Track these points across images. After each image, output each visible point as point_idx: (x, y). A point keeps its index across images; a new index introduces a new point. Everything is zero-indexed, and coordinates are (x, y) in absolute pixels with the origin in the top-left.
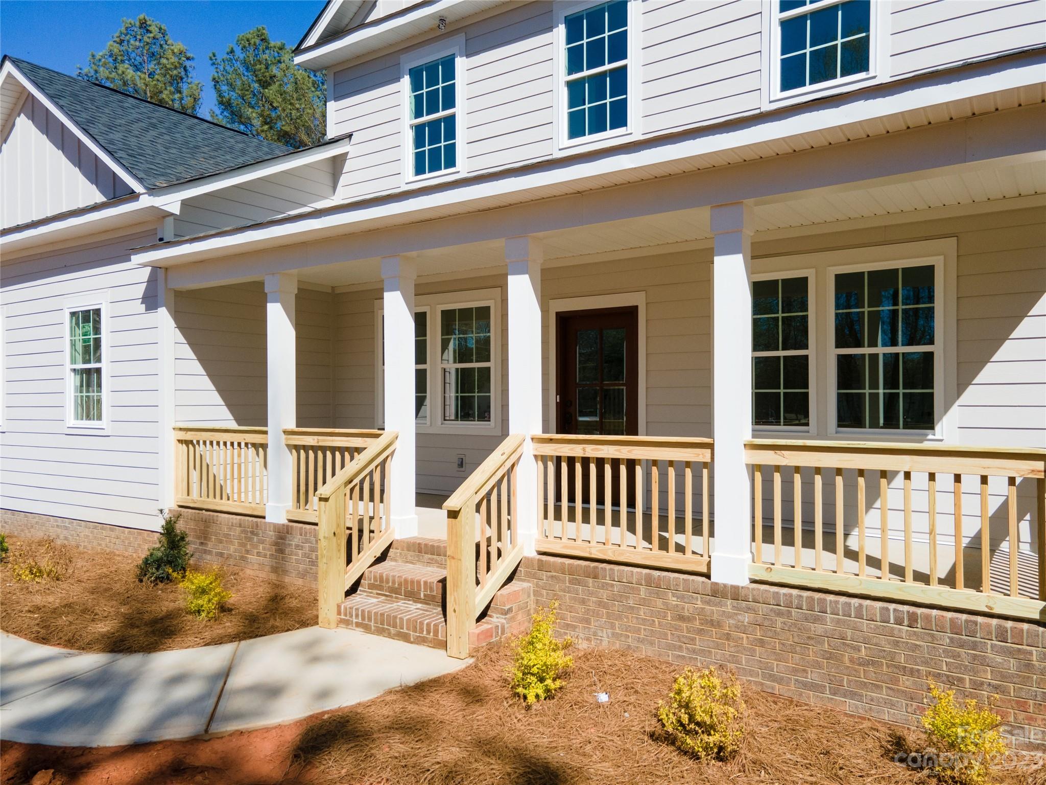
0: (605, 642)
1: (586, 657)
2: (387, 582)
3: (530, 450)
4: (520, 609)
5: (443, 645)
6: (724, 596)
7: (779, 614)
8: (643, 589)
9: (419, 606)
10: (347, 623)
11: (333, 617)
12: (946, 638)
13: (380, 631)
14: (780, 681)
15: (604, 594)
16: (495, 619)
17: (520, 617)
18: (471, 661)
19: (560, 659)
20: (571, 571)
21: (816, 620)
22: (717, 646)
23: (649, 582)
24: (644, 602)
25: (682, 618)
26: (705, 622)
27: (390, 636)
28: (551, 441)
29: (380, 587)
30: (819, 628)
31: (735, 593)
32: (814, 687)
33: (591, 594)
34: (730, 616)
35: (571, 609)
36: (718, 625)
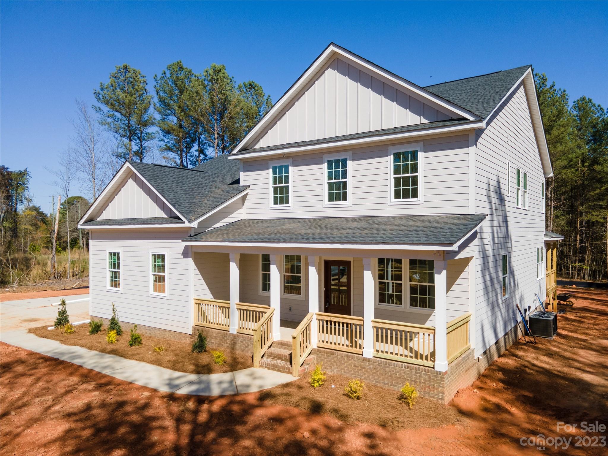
0: (336, 373)
1: (330, 376)
2: (273, 354)
3: (315, 317)
4: (312, 363)
5: (292, 373)
6: (366, 361)
7: (379, 366)
8: (346, 358)
9: (283, 362)
10: (262, 367)
11: (258, 365)
12: (414, 371)
13: (272, 369)
14: (379, 382)
15: (336, 359)
16: (305, 366)
17: (312, 365)
18: (299, 377)
19: (322, 377)
20: (327, 353)
21: (388, 367)
22: (364, 374)
23: (347, 356)
24: (346, 362)
25: (355, 366)
26: (361, 367)
27: (275, 370)
28: (321, 315)
29: (271, 356)
30: (388, 369)
31: (369, 360)
32: (387, 384)
33: (332, 359)
34: (367, 366)
35: (326, 363)
36: (365, 368)
